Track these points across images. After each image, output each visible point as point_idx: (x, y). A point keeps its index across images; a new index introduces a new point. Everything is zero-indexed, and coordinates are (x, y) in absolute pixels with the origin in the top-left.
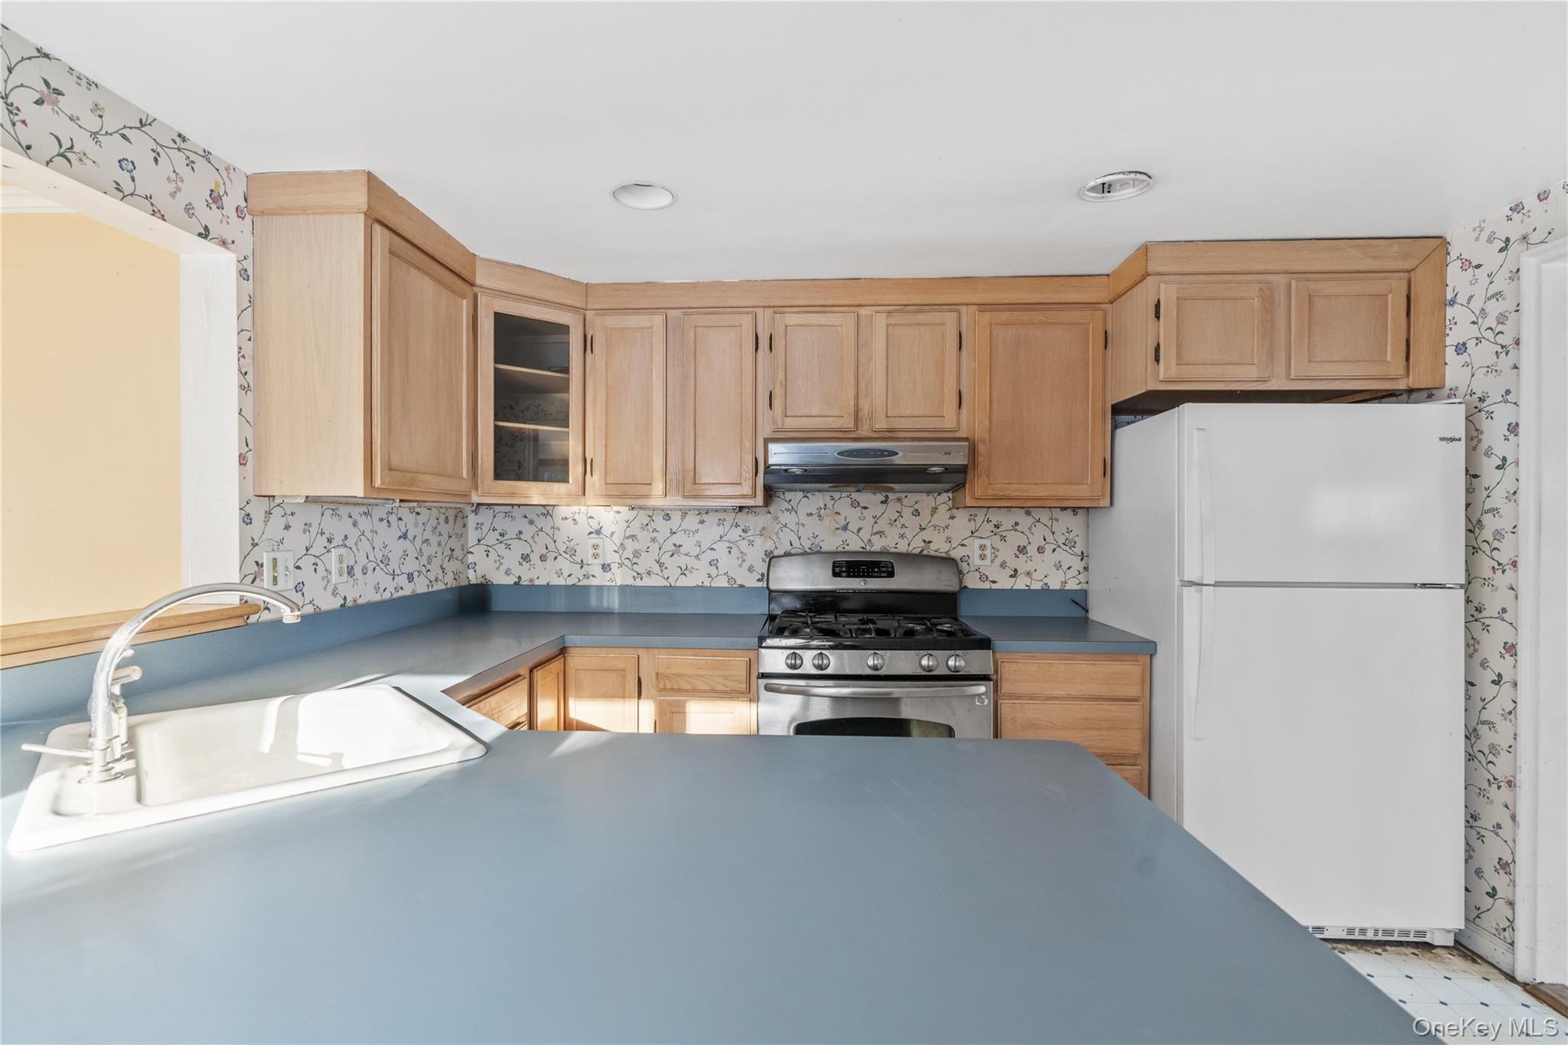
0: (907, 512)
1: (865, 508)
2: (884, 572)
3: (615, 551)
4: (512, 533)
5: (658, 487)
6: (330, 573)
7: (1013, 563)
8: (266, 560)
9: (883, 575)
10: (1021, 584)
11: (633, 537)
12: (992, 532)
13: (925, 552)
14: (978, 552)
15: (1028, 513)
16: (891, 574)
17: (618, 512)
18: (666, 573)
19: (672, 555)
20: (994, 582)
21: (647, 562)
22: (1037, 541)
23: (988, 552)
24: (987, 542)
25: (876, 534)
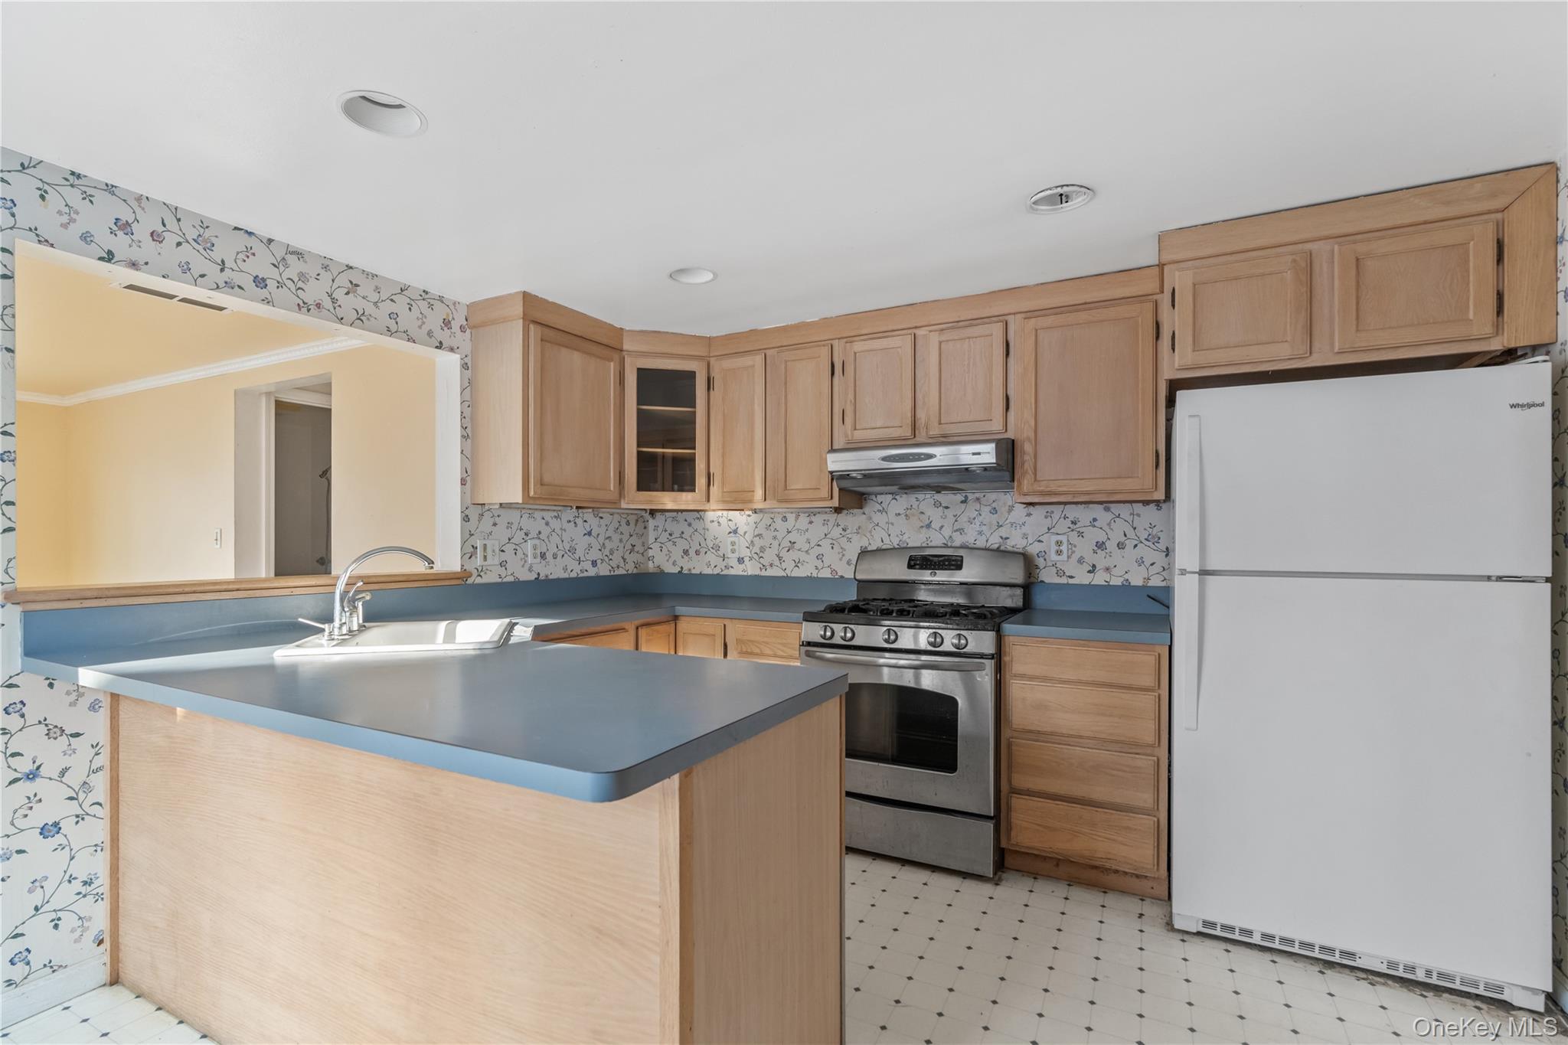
0: (986, 510)
1: (947, 508)
2: (953, 565)
3: (747, 547)
4: (677, 534)
5: (759, 493)
6: (527, 556)
7: (1090, 558)
8: (479, 544)
9: (952, 567)
10: (1100, 579)
11: (760, 536)
12: (1069, 528)
13: (1002, 548)
14: (1054, 548)
15: (1107, 509)
16: (959, 567)
17: (749, 516)
18: (784, 565)
19: (788, 551)
20: (1071, 577)
21: (769, 556)
22: (1116, 536)
23: (1064, 548)
24: (1064, 538)
25: (957, 531)
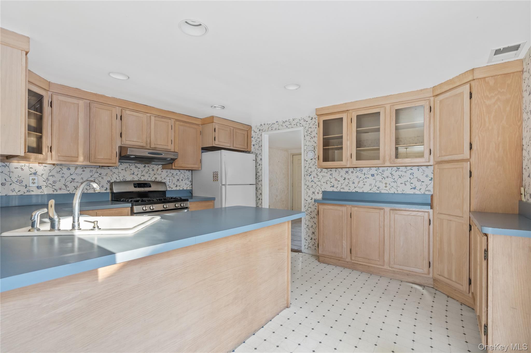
0: (151, 170)
1: (139, 168)
2: (148, 186)
3: (44, 181)
5: (81, 158)
7: (176, 183)
9: (148, 187)
10: (178, 188)
11: (53, 176)
12: (171, 175)
13: (155, 181)
14: (168, 181)
15: (179, 171)
16: (150, 186)
17: (46, 166)
18: (68, 189)
19: (71, 183)
20: (172, 188)
22: (181, 178)
23: (171, 181)
24: (170, 178)
25: (142, 175)
